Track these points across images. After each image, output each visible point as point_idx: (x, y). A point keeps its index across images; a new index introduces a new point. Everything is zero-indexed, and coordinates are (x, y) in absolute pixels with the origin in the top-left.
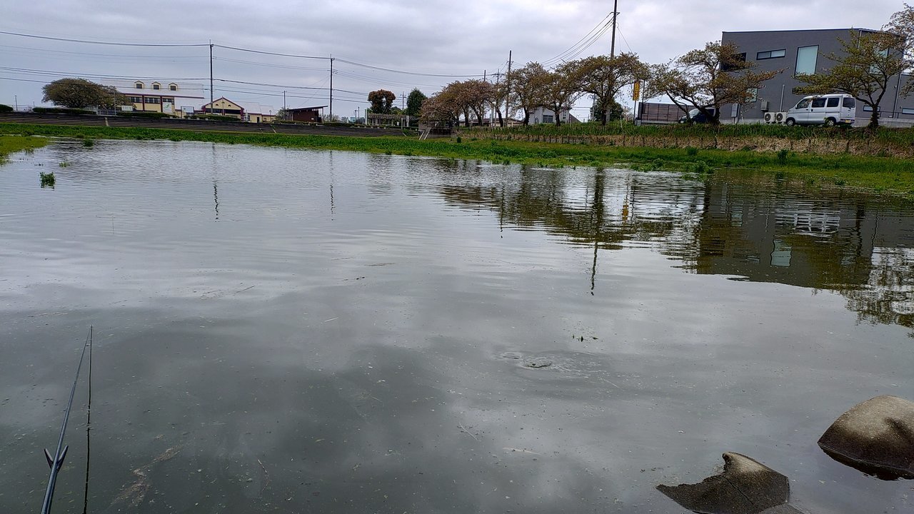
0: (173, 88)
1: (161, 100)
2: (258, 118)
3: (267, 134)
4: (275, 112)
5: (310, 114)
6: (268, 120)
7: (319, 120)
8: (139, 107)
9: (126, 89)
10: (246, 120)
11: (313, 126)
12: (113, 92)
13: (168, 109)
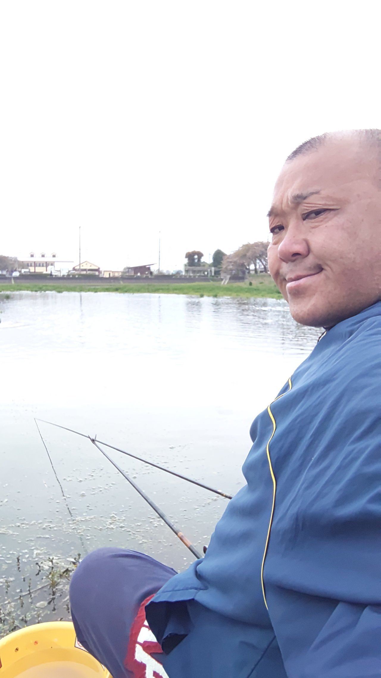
0: (54, 256)
1: (47, 264)
7: (151, 273)
8: (32, 269)
9: (24, 257)
10: (101, 276)
11: (147, 278)
12: (16, 261)
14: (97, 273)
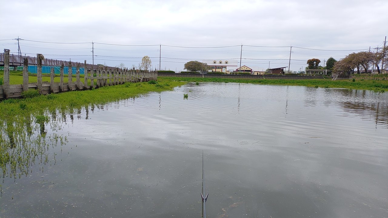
0: (226, 63)
1: (222, 67)
2: (258, 73)
3: (261, 79)
4: (265, 70)
5: (280, 70)
6: (262, 74)
7: (284, 73)
8: (214, 70)
9: (210, 64)
10: (252, 74)
11: (280, 76)
12: (206, 65)
13: (224, 71)
14: (250, 73)
